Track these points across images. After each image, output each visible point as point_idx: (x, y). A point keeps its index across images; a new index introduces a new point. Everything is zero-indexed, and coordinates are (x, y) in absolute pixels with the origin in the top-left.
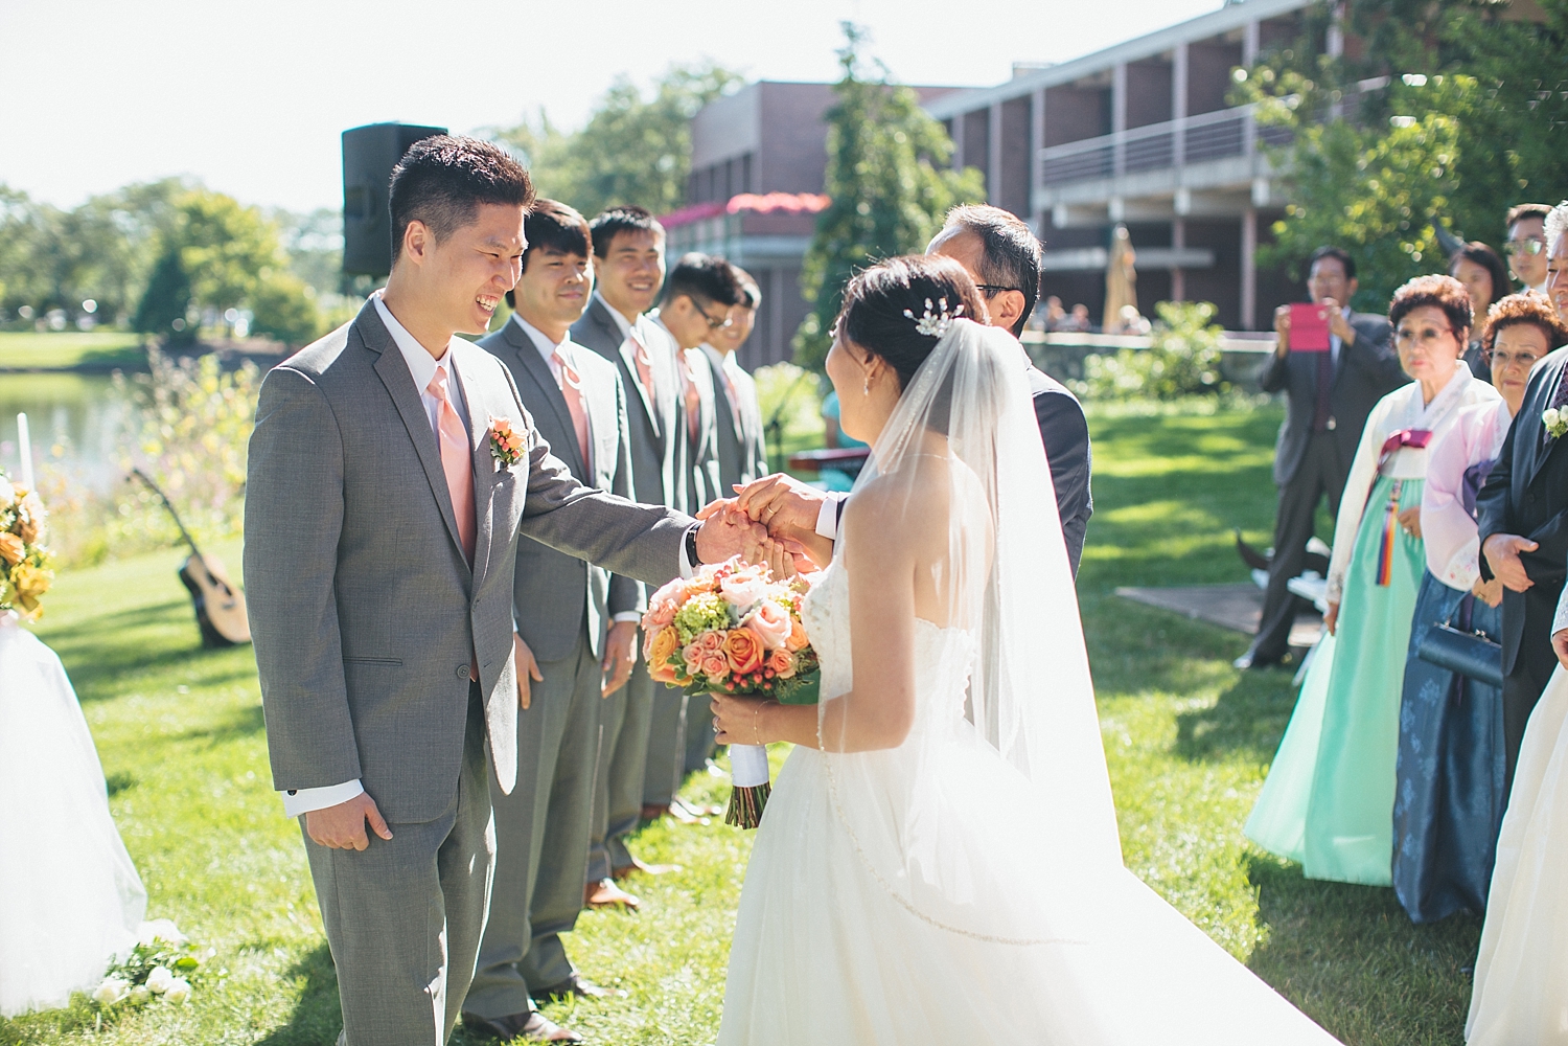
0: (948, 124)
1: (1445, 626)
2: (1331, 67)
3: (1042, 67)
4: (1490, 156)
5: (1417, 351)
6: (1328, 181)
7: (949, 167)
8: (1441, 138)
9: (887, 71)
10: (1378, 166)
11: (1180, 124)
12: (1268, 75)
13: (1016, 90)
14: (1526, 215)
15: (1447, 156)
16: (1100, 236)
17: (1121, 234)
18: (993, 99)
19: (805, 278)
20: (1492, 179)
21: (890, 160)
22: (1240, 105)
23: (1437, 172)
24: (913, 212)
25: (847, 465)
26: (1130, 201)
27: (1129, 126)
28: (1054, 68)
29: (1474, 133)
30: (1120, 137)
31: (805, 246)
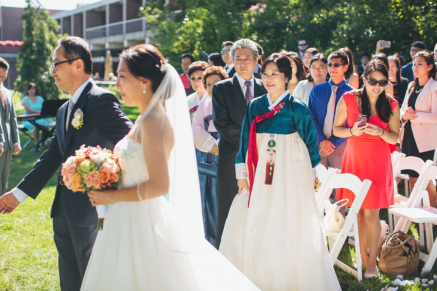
0: (59, 21)
1: (203, 162)
2: (167, 7)
3: (85, 5)
4: (211, 31)
5: (197, 84)
6: (167, 37)
7: (59, 33)
8: (198, 25)
9: (40, 5)
10: (181, 33)
11: (124, 22)
12: (149, 9)
13: (78, 12)
14: (228, 44)
15: (200, 30)
16: (102, 53)
17: (108, 52)
18: (71, 14)
19: (17, 65)
20: (212, 37)
21: (42, 31)
22: (141, 17)
23: (197, 35)
24: (48, 46)
25: (29, 119)
26: (111, 43)
27: (110, 23)
28: (88, 5)
29: (207, 24)
30: (108, 25)
31: (17, 56)
